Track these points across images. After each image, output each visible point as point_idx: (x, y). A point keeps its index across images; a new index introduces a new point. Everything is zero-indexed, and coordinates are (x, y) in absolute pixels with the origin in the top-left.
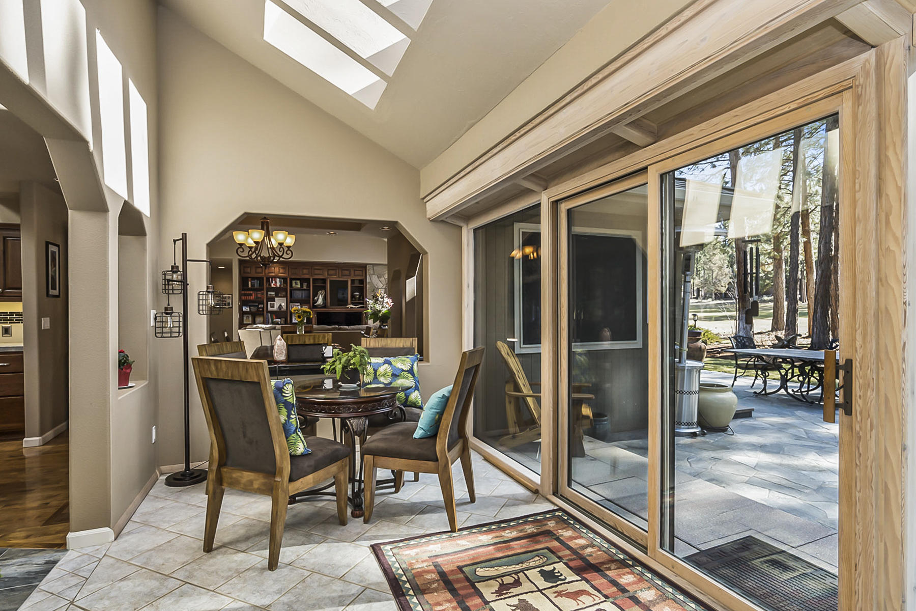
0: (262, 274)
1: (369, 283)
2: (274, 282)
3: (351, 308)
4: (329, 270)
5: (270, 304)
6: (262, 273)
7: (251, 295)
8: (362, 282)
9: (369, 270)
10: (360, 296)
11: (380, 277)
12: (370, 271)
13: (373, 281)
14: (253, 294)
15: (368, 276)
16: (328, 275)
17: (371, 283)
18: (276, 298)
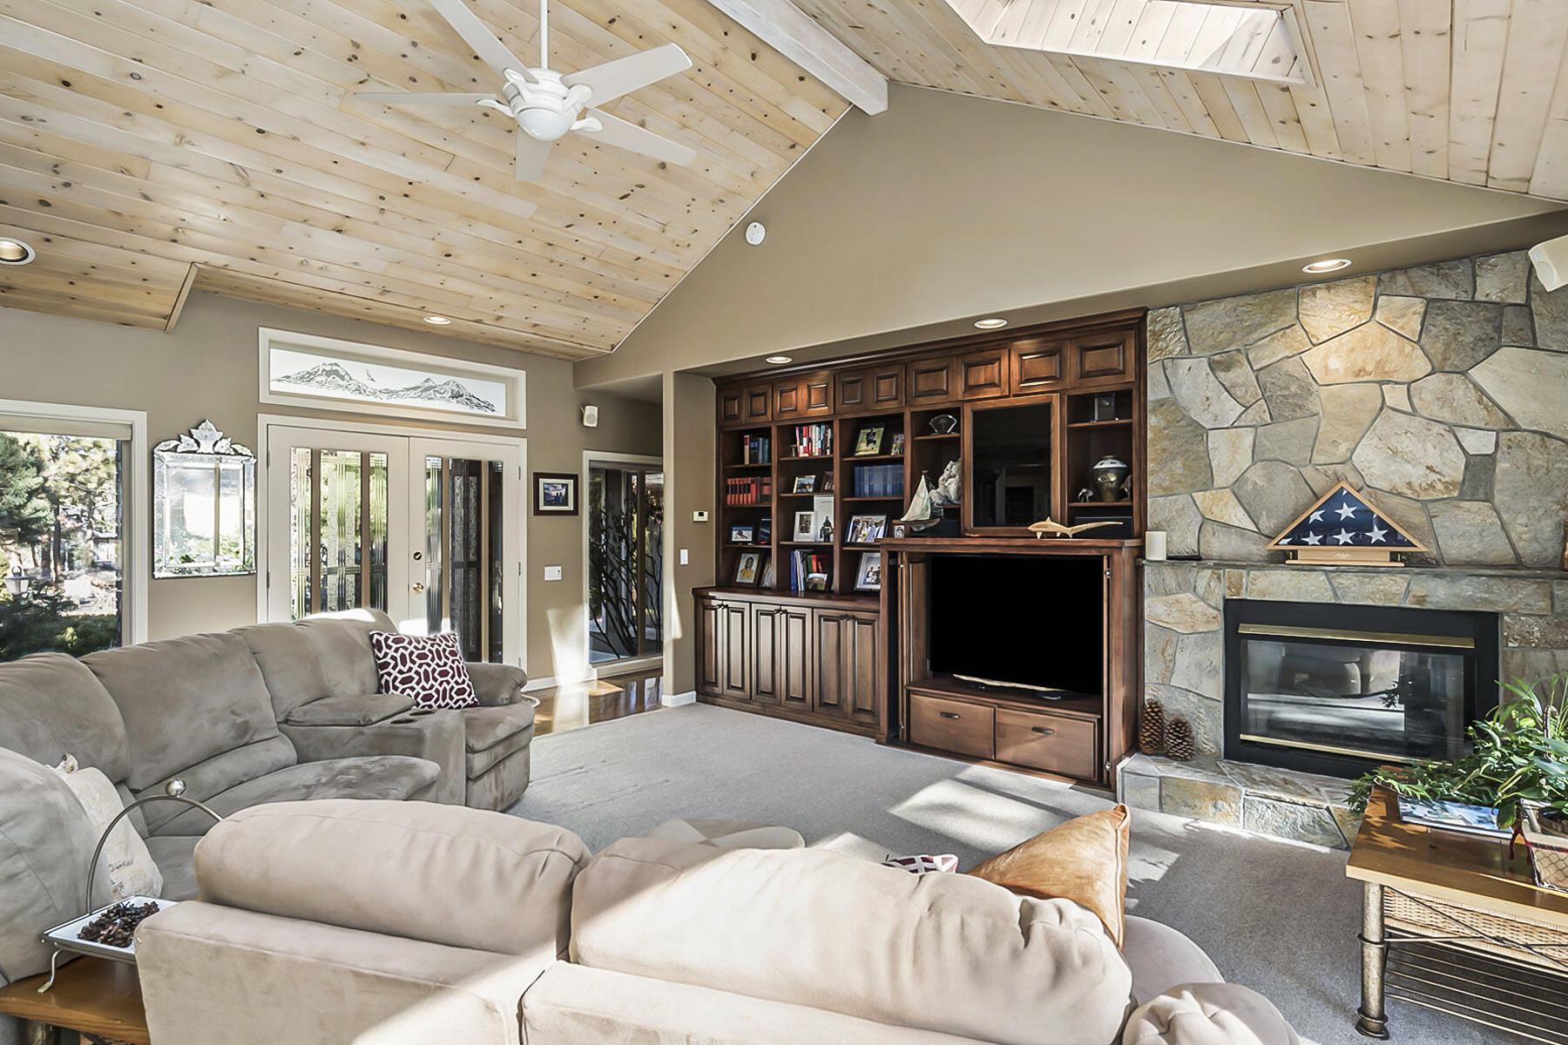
0: (764, 417)
1: (1161, 403)
2: (805, 440)
3: (1047, 535)
4: (969, 366)
5: (801, 516)
6: (765, 414)
7: (747, 489)
8: (1128, 399)
9: (1157, 336)
10: (1123, 475)
11: (1227, 367)
12: (1165, 338)
13: (1185, 392)
14: (753, 487)
15: (1154, 372)
16: (969, 388)
17: (1170, 405)
18: (816, 498)
